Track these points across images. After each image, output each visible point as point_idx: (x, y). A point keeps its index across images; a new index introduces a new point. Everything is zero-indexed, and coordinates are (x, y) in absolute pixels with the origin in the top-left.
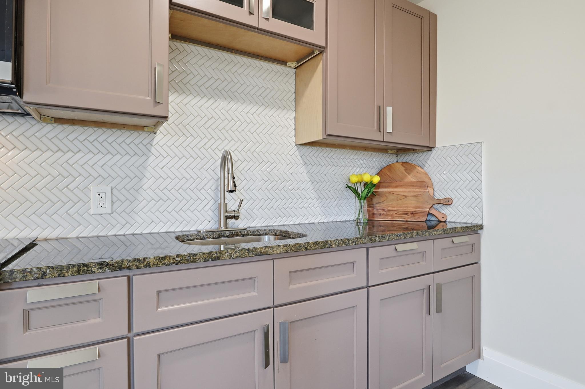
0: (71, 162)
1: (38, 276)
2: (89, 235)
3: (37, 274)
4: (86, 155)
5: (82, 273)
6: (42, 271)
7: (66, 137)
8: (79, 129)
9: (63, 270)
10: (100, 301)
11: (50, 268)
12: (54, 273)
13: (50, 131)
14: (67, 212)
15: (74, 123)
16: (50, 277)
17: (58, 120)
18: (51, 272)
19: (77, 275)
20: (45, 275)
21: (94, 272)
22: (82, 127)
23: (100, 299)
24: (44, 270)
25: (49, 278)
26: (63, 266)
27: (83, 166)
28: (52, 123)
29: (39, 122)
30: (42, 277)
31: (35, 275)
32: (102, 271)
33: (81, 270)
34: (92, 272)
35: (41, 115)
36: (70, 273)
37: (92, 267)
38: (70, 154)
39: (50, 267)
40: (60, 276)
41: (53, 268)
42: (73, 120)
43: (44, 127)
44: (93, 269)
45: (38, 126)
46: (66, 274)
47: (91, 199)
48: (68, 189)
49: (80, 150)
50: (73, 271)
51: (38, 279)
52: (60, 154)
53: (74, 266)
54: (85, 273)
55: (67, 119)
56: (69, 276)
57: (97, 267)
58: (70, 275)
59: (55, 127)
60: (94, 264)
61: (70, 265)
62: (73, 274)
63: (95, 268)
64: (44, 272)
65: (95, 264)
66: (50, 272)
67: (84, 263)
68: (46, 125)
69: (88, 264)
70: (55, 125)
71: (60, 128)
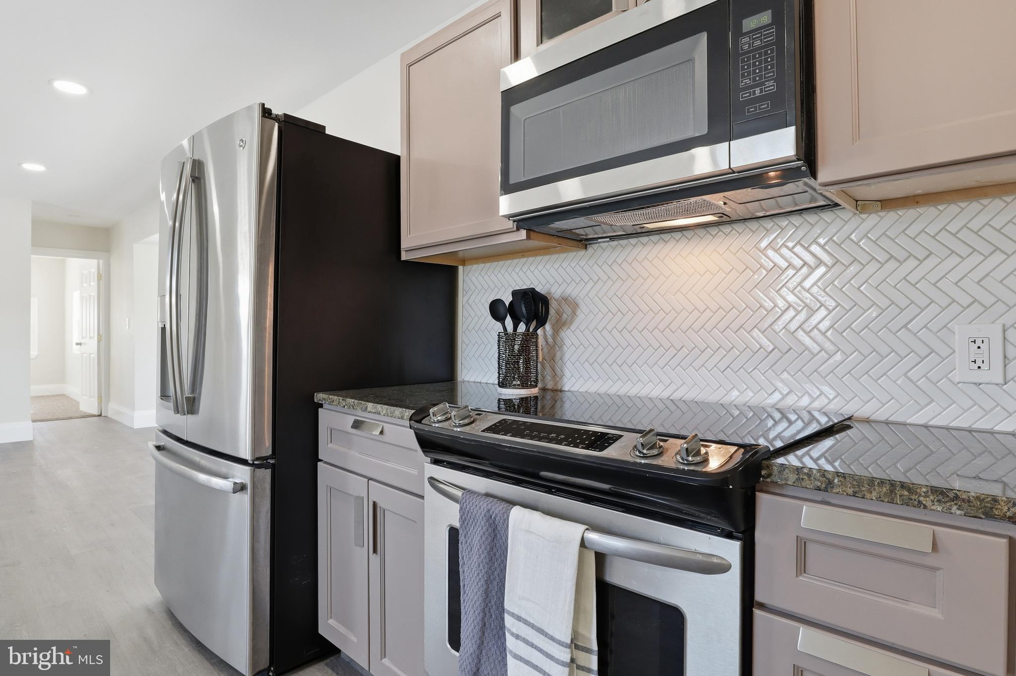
0: (913, 278)
1: (819, 484)
2: (951, 425)
3: (818, 480)
4: (943, 260)
5: (898, 502)
6: (827, 479)
7: (903, 231)
8: (928, 212)
9: (862, 486)
10: (938, 573)
11: (840, 476)
12: (847, 487)
13: (875, 226)
14: (905, 374)
15: (917, 203)
16: (840, 492)
17: (887, 204)
18: (842, 485)
19: (888, 502)
20: (831, 486)
21: (925, 507)
22: (935, 207)
23: (938, 569)
24: (830, 477)
25: (838, 493)
26: (862, 477)
27: (937, 285)
28: (877, 211)
29: (855, 214)
30: (826, 488)
31: (816, 483)
32: (943, 508)
33: (896, 494)
34: (921, 506)
35: (857, 201)
36: (874, 494)
37: (920, 495)
38: (912, 263)
39: (839, 474)
40: (857, 495)
41: (844, 477)
42: (915, 197)
43: (864, 220)
44: (921, 499)
45: (855, 221)
46: (868, 496)
47: (954, 352)
48: (908, 329)
49: (931, 253)
50: (881, 492)
51: (820, 490)
52: (892, 264)
53: (882, 482)
54: (907, 503)
55: (903, 198)
56: (872, 499)
57: (932, 498)
58: (874, 498)
59: (882, 218)
60: (924, 490)
61: (874, 479)
62: (880, 498)
63: (927, 499)
64: (829, 481)
65: (928, 491)
66: (840, 483)
67: (904, 483)
68: (868, 216)
69: (911, 486)
70: (882, 214)
71: (890, 217)
